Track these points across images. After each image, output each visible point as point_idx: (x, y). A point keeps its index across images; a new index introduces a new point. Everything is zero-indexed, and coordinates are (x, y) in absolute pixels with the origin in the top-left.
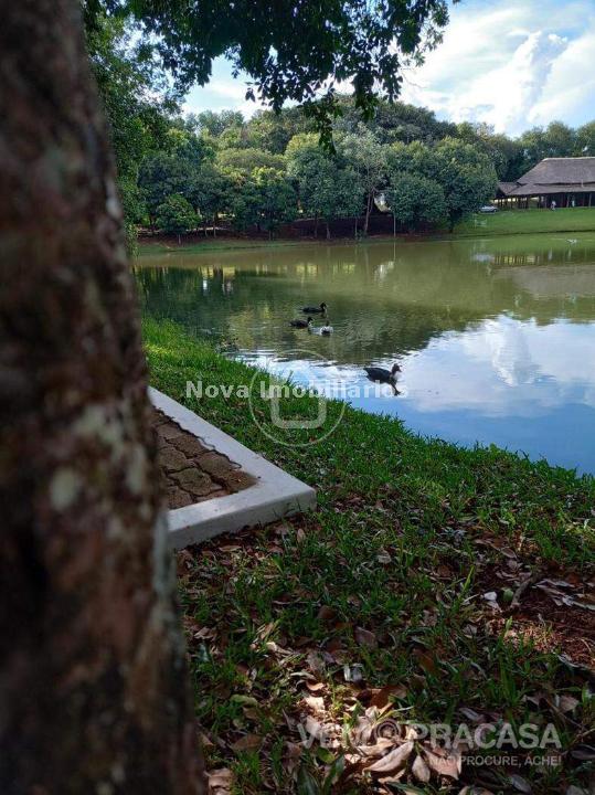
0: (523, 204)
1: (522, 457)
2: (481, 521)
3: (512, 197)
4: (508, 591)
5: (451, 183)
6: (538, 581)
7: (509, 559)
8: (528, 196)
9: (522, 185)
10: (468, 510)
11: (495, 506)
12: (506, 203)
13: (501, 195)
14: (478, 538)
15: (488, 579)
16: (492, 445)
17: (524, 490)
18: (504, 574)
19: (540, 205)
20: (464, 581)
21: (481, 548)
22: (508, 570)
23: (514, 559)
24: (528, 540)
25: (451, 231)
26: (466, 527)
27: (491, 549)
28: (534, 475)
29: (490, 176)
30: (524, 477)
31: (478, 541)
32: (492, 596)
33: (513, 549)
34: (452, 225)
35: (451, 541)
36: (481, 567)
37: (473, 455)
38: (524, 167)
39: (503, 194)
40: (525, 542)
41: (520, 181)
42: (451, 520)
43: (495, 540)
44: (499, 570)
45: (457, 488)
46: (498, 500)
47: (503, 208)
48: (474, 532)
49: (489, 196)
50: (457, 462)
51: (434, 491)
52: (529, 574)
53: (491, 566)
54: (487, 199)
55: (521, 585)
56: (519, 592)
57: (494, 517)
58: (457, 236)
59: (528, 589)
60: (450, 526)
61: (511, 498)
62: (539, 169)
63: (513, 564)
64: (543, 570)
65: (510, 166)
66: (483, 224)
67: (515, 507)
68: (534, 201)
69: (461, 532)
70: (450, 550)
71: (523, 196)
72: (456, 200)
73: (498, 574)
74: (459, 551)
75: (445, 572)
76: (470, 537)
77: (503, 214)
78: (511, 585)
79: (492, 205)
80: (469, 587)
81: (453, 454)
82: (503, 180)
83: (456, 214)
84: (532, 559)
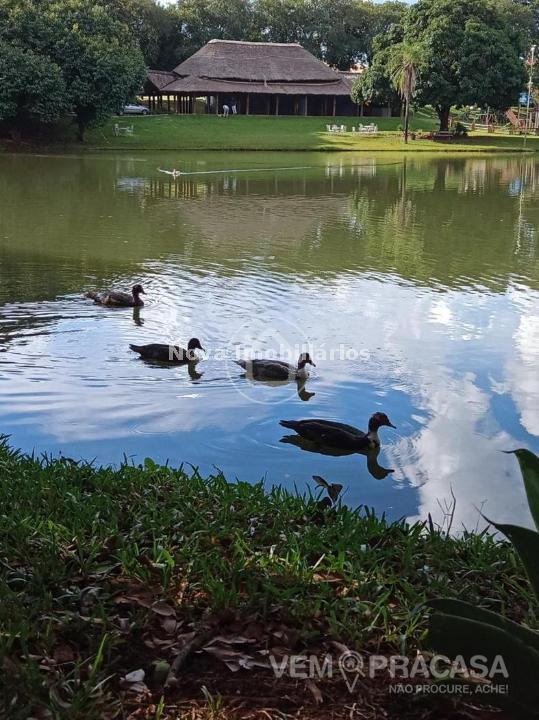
0: (186, 105)
1: (189, 473)
2: (124, 570)
3: (168, 94)
4: (161, 664)
5: (75, 63)
6: (205, 642)
7: (163, 617)
8: (193, 94)
9: (183, 77)
10: (105, 557)
11: (147, 545)
12: (160, 101)
13: (151, 89)
14: (119, 595)
15: (132, 653)
16: (148, 461)
17: (190, 516)
18: (157, 641)
19: (209, 109)
20: (92, 662)
21: (123, 610)
22: (163, 634)
23: (172, 617)
24: (192, 586)
25: (80, 139)
26: (100, 582)
27: (138, 607)
28: (206, 495)
29: (134, 60)
30: (190, 499)
31: (119, 600)
32: (138, 675)
33: (170, 603)
34: (82, 130)
35: (78, 607)
36: (122, 636)
37: (117, 476)
38: (184, 50)
39: (156, 89)
40: (188, 590)
41: (179, 70)
42: (80, 575)
43: (144, 595)
44: (150, 638)
45: (89, 527)
46: (150, 537)
47: (157, 109)
48: (113, 588)
49: (133, 90)
50: (91, 490)
51: (52, 535)
52: (194, 633)
53: (136, 632)
54: (132, 94)
55: (180, 651)
56: (176, 662)
57: (142, 560)
58: (91, 149)
59: (191, 657)
60: (75, 584)
61: (170, 532)
62: (205, 53)
63: (170, 624)
64: (213, 626)
65: (162, 48)
66: (129, 131)
67: (175, 543)
68: (199, 102)
69: (94, 590)
70: (74, 620)
71: (184, 94)
72: (83, 90)
73: (149, 643)
74: (86, 619)
75: (66, 654)
76: (107, 595)
77: (158, 119)
78: (168, 656)
79: (139, 103)
80: (101, 667)
81: (84, 479)
82: (153, 67)
83: (86, 114)
84: (198, 613)
